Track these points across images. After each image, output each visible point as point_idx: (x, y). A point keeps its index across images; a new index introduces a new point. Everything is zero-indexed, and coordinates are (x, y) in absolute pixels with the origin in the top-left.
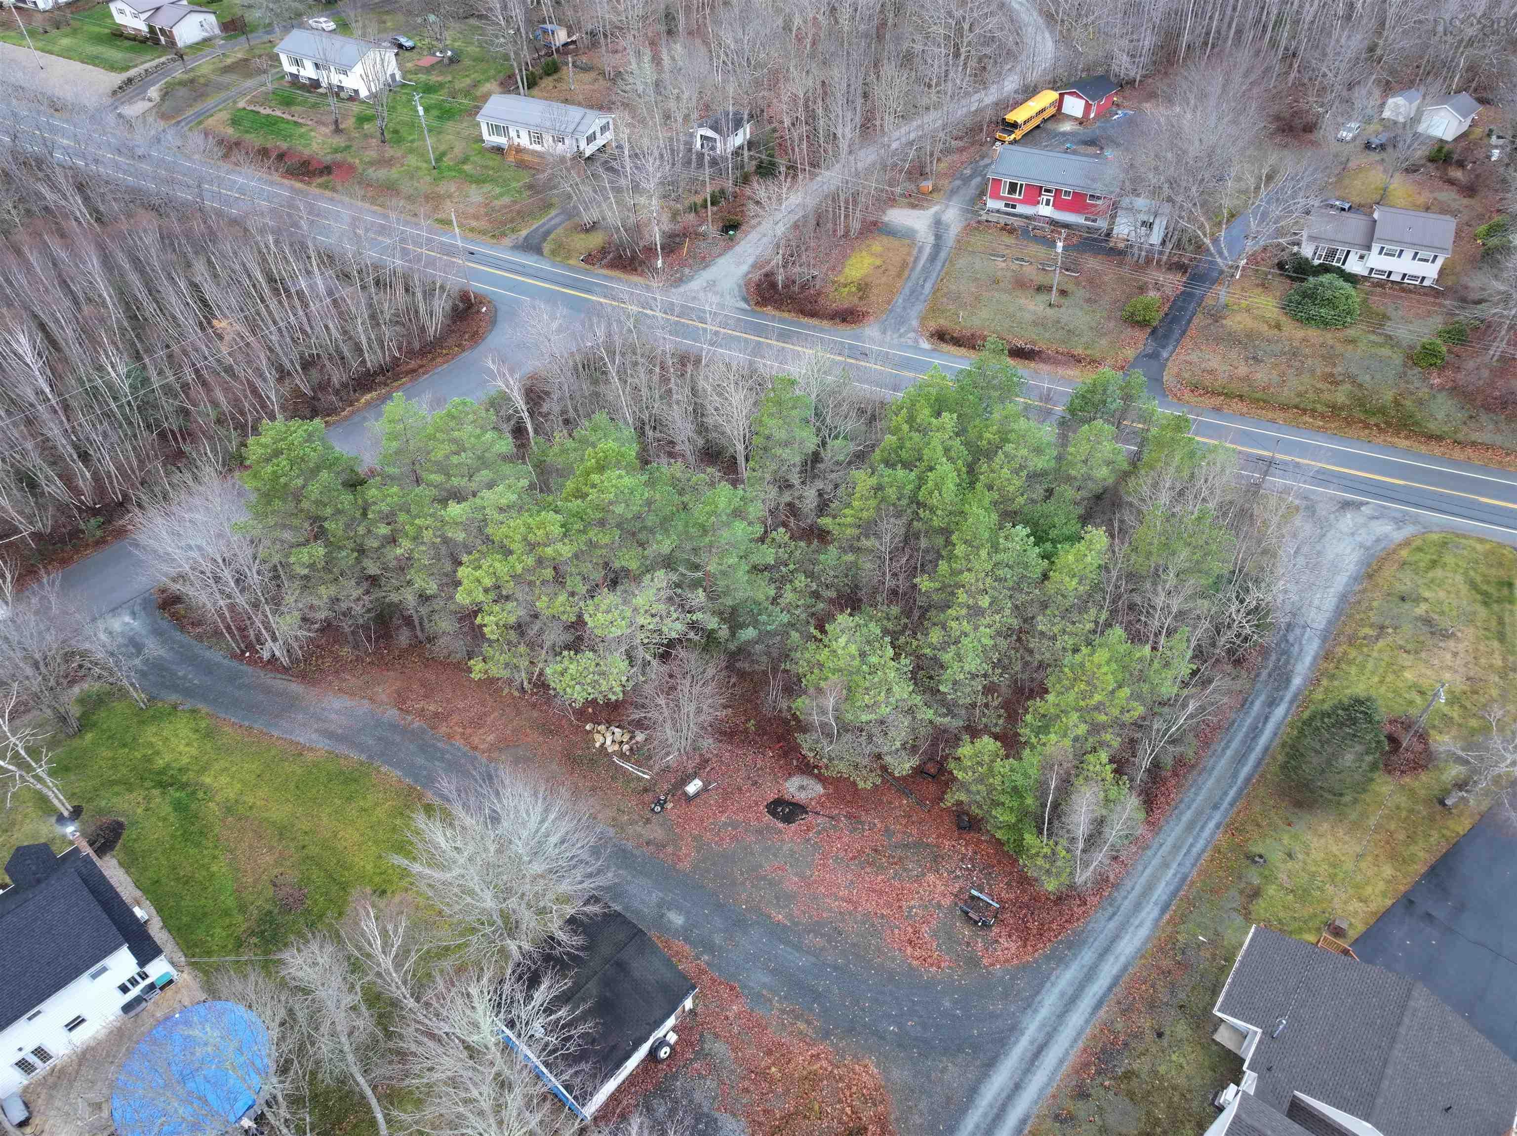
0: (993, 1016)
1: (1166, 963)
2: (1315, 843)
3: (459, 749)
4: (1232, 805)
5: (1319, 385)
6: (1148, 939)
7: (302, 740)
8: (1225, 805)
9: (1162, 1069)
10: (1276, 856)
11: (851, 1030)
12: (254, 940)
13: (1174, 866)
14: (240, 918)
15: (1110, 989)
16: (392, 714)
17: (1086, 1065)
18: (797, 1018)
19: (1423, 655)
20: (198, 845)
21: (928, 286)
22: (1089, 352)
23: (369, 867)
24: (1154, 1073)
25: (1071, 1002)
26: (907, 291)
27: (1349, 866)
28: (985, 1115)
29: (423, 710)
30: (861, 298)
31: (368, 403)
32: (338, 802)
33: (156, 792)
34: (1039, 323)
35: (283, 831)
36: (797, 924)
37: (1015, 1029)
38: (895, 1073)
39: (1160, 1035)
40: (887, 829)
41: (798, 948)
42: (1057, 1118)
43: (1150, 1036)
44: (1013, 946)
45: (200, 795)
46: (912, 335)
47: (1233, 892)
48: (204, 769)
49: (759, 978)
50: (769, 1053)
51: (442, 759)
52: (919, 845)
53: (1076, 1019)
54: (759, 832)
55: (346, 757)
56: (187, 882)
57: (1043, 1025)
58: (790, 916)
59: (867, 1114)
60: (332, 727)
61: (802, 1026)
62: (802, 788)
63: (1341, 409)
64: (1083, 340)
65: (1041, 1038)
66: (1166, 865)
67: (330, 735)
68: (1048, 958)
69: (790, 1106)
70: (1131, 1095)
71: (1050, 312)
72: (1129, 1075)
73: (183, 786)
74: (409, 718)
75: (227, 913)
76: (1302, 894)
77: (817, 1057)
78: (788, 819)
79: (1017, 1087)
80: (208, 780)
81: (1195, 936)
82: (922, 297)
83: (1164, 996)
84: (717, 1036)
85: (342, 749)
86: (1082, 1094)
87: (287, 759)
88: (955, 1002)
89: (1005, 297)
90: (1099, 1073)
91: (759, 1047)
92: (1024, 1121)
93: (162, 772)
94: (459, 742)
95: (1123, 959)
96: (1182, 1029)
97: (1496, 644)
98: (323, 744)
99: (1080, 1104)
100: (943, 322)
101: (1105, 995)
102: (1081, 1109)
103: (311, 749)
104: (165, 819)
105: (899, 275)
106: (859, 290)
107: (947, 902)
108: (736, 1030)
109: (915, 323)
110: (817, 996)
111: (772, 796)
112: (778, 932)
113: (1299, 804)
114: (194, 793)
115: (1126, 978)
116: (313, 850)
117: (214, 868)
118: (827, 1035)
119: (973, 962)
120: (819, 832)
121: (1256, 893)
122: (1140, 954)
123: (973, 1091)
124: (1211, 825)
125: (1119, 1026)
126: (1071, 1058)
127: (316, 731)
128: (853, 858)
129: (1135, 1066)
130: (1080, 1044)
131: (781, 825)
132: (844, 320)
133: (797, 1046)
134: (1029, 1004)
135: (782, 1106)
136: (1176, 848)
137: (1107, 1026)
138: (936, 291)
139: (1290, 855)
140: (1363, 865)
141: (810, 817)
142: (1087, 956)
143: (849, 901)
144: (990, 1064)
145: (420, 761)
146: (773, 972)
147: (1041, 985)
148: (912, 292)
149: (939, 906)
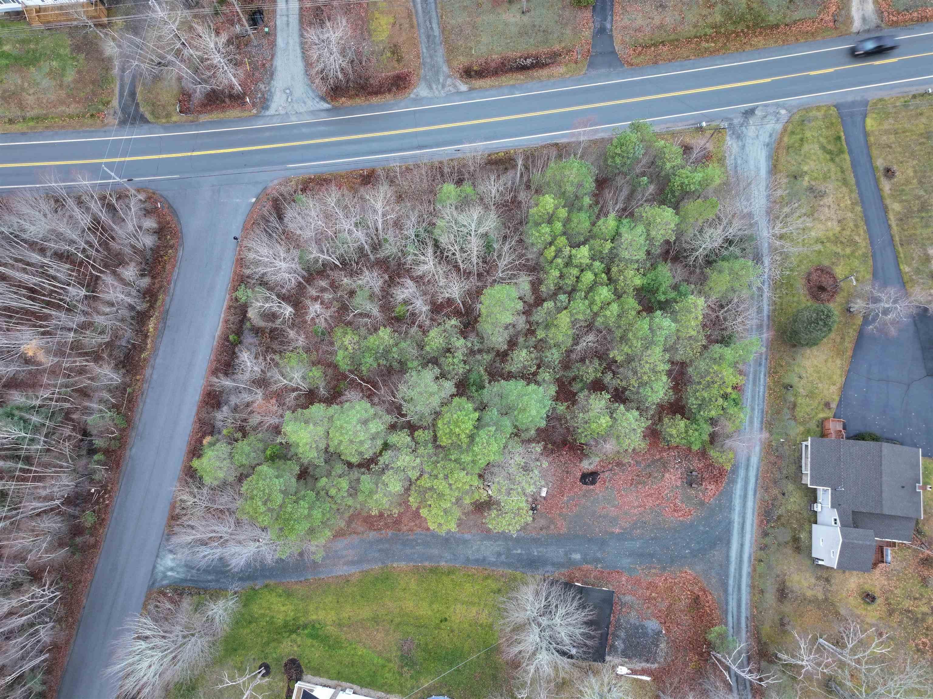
0: (720, 522)
1: (773, 459)
2: (807, 363)
3: (421, 534)
4: (766, 359)
5: (704, 12)
6: (761, 450)
7: (341, 573)
8: (764, 361)
9: (789, 508)
10: (794, 380)
11: (672, 562)
12: (406, 669)
13: (756, 407)
14: (392, 665)
15: (756, 483)
16: (372, 535)
17: (762, 521)
18: (650, 568)
19: (816, 215)
20: (341, 648)
21: (435, 26)
22: (563, 45)
23: (430, 613)
24: (788, 511)
25: (745, 497)
26: (424, 38)
27: (824, 369)
28: (736, 563)
29: (386, 524)
30: (398, 61)
31: (155, 329)
32: (389, 593)
33: (294, 636)
34: (523, 33)
35: (375, 620)
36: (626, 529)
37: (730, 523)
38: (698, 568)
39: (784, 494)
40: (637, 462)
41: (632, 539)
42: (761, 549)
43: (780, 496)
44: (713, 487)
45: (317, 626)
46: (449, 81)
47: (786, 410)
48: (306, 612)
49: (626, 562)
50: (648, 589)
51: (418, 544)
52: (654, 462)
53: (750, 504)
54: (584, 496)
55: (372, 570)
56: (352, 666)
57: (739, 514)
58: (621, 528)
59: (696, 589)
60: (350, 558)
61: (653, 571)
62: (590, 464)
63: (720, 26)
64: (555, 36)
65: (741, 520)
66: (753, 409)
67: (352, 563)
68: (728, 484)
69: (666, 603)
70: (783, 525)
71: (526, 19)
72: (779, 518)
73: (305, 627)
74: (383, 532)
75: (384, 666)
76: (811, 395)
77: (666, 579)
78: (593, 483)
79: (742, 545)
80: (314, 617)
81: (779, 440)
82: (437, 40)
83: (778, 476)
84: (624, 594)
85: (366, 567)
86: (765, 534)
87: (343, 587)
88: (704, 526)
89: (492, 17)
90: (767, 522)
91: (643, 589)
92: (750, 557)
93: (286, 625)
94: (418, 531)
95: (755, 466)
96: (790, 487)
97: (844, 189)
98: (353, 569)
99: (767, 539)
100: (462, 61)
101: (756, 486)
102: (767, 540)
103: (350, 575)
104: (313, 646)
105: (412, 27)
106: (393, 53)
107: (679, 483)
108: (630, 587)
109: (445, 69)
110: (652, 556)
111: (579, 475)
112: (621, 537)
113: (794, 346)
114: (313, 626)
115: (760, 474)
116: (397, 620)
117: (360, 653)
118: (664, 568)
119: (702, 504)
120: (610, 481)
121: (795, 405)
122: (761, 460)
123: (728, 557)
124: (762, 376)
125: (766, 498)
126: (755, 521)
127: (344, 564)
128: (631, 484)
129: (780, 512)
130: (756, 514)
131: (592, 487)
132: (398, 87)
133: (657, 580)
134: (731, 509)
135: (663, 606)
136: (753, 397)
137: (763, 500)
138: (443, 30)
139: (800, 377)
140: (829, 364)
141: (602, 475)
142: (742, 473)
143: (640, 506)
144: (728, 543)
145: (408, 551)
146: (630, 555)
147: (731, 497)
148: (428, 37)
149: (677, 487)
